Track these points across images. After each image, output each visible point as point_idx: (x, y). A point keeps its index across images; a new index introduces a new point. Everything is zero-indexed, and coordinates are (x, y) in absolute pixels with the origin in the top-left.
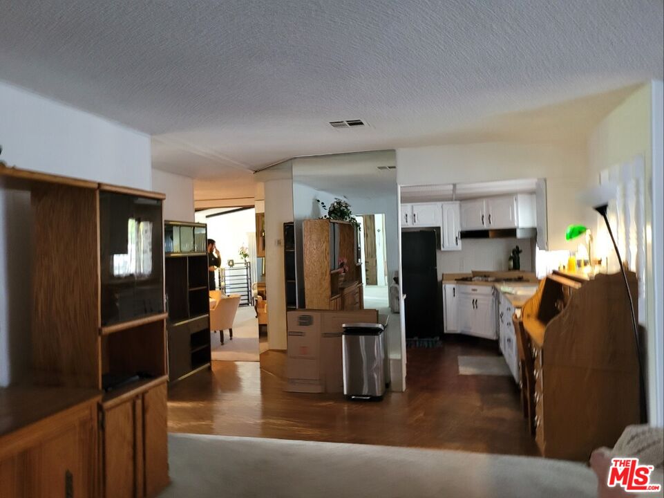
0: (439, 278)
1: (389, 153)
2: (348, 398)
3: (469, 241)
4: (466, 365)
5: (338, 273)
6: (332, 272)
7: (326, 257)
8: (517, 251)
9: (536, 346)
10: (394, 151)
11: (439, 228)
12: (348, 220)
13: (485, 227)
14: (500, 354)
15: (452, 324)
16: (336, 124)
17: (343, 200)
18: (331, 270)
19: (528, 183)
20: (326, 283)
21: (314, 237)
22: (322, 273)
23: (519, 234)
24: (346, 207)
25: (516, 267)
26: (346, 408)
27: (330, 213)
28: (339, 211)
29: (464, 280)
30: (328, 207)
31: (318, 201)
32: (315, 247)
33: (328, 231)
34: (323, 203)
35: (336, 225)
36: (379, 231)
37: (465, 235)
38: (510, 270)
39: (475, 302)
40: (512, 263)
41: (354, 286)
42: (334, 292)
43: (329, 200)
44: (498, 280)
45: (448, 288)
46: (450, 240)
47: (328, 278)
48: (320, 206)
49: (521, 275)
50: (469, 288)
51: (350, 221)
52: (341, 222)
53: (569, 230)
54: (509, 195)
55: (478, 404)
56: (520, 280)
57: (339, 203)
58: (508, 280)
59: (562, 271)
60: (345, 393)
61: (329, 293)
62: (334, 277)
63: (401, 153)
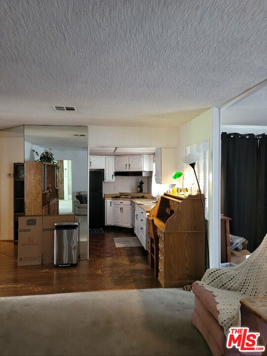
0: (103, 196)
1: (84, 127)
2: (57, 266)
3: (119, 177)
4: (118, 242)
5: (46, 193)
6: (44, 192)
7: (40, 184)
8: (142, 183)
9: (161, 231)
10: (87, 127)
11: (104, 170)
12: (52, 162)
13: (127, 170)
14: (135, 235)
15: (109, 221)
16: (59, 108)
17: (49, 151)
18: (43, 192)
19: (152, 150)
20: (40, 200)
21: (32, 172)
22: (37, 194)
23: (144, 174)
24: (51, 155)
25: (141, 191)
26: (55, 272)
27: (41, 158)
28: (46, 158)
29: (116, 197)
30: (40, 155)
31: (34, 151)
32: (33, 178)
33: (41, 168)
34: (37, 152)
35: (46, 165)
36: (66, 169)
37: (117, 174)
38: (138, 192)
39: (121, 209)
40: (139, 189)
41: (55, 200)
42: (44, 204)
43: (41, 151)
44: (133, 198)
45: (108, 202)
46: (109, 176)
47: (41, 196)
48: (35, 154)
49: (143, 195)
50: (119, 201)
51: (53, 163)
52: (48, 164)
53: (174, 174)
54: (140, 155)
55: (128, 263)
56: (143, 197)
57: (47, 153)
58: (138, 198)
59: (169, 193)
60: (55, 264)
61: (41, 204)
62: (44, 195)
63: (90, 128)
